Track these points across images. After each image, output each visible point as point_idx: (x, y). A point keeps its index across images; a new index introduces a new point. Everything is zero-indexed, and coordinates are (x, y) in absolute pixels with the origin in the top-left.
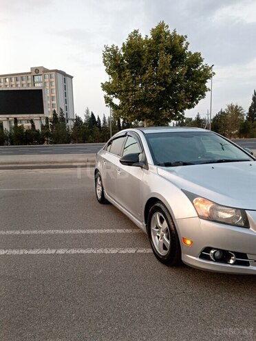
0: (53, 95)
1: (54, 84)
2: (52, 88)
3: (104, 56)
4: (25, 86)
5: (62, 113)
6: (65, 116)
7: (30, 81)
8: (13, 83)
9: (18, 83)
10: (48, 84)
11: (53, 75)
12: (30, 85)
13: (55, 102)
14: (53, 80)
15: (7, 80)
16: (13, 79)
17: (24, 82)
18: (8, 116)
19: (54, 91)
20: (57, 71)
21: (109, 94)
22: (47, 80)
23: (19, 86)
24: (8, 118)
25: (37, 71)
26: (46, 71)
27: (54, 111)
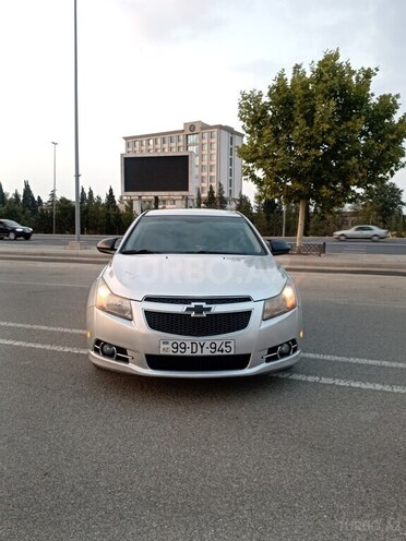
0: (213, 163)
1: (215, 146)
2: (212, 152)
3: (240, 106)
4: (174, 150)
5: (221, 190)
6: (225, 195)
7: (181, 144)
8: (158, 146)
9: (166, 146)
10: (206, 147)
11: (215, 134)
12: (182, 149)
13: (214, 174)
14: (214, 140)
15: (151, 142)
16: (159, 141)
17: (173, 145)
18: (140, 194)
19: (215, 158)
20: (220, 127)
21: (248, 162)
22: (205, 141)
23: (166, 150)
24: (140, 197)
25: (192, 127)
26: (205, 127)
27: (211, 187)
